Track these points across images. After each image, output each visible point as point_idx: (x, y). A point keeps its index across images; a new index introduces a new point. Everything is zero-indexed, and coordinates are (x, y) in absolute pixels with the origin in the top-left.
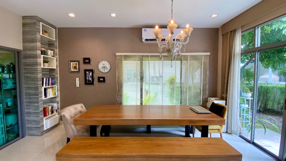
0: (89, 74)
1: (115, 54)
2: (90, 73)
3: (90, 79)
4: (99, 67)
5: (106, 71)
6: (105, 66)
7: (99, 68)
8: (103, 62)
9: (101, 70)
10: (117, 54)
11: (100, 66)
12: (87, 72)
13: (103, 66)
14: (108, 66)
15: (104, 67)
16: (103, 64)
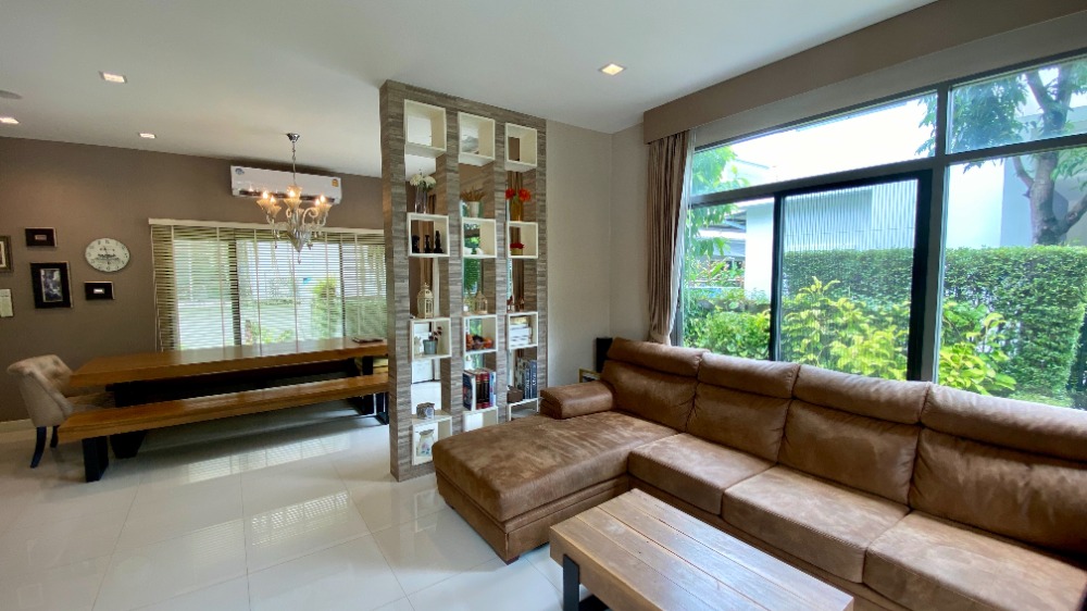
0: (52, 277)
1: (147, 220)
2: (52, 272)
3: (56, 291)
4: (87, 256)
5: (113, 268)
6: (111, 253)
7: (90, 261)
8: (103, 241)
9: (96, 265)
10: (151, 221)
11: (93, 253)
12: (43, 272)
13: (104, 253)
14: (121, 253)
15: (108, 256)
16: (101, 246)
